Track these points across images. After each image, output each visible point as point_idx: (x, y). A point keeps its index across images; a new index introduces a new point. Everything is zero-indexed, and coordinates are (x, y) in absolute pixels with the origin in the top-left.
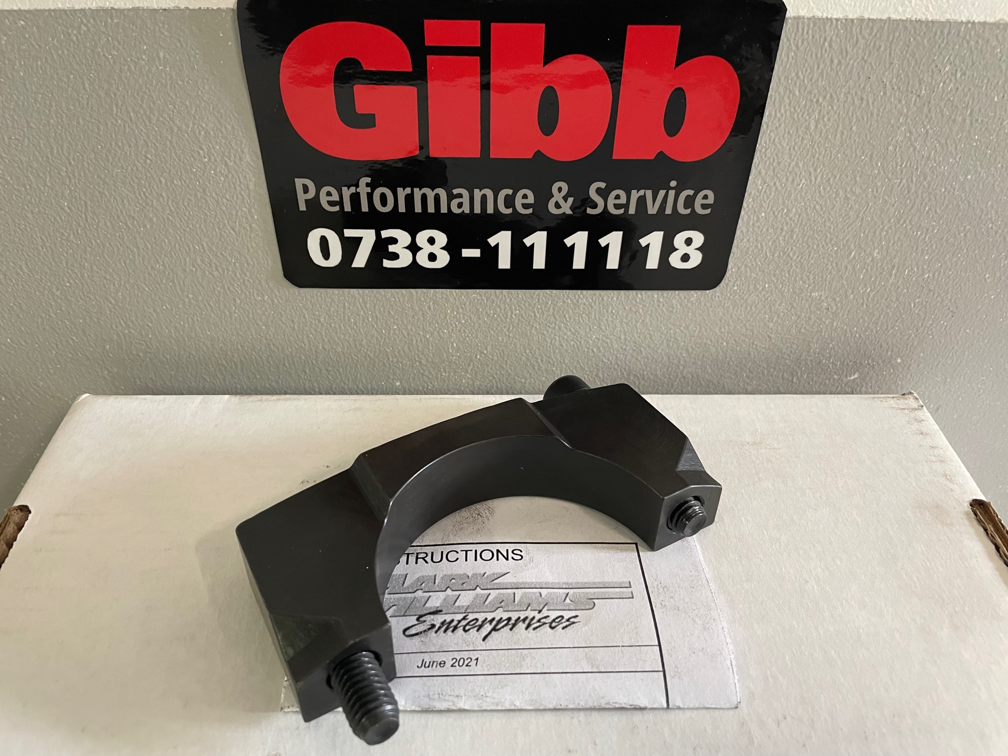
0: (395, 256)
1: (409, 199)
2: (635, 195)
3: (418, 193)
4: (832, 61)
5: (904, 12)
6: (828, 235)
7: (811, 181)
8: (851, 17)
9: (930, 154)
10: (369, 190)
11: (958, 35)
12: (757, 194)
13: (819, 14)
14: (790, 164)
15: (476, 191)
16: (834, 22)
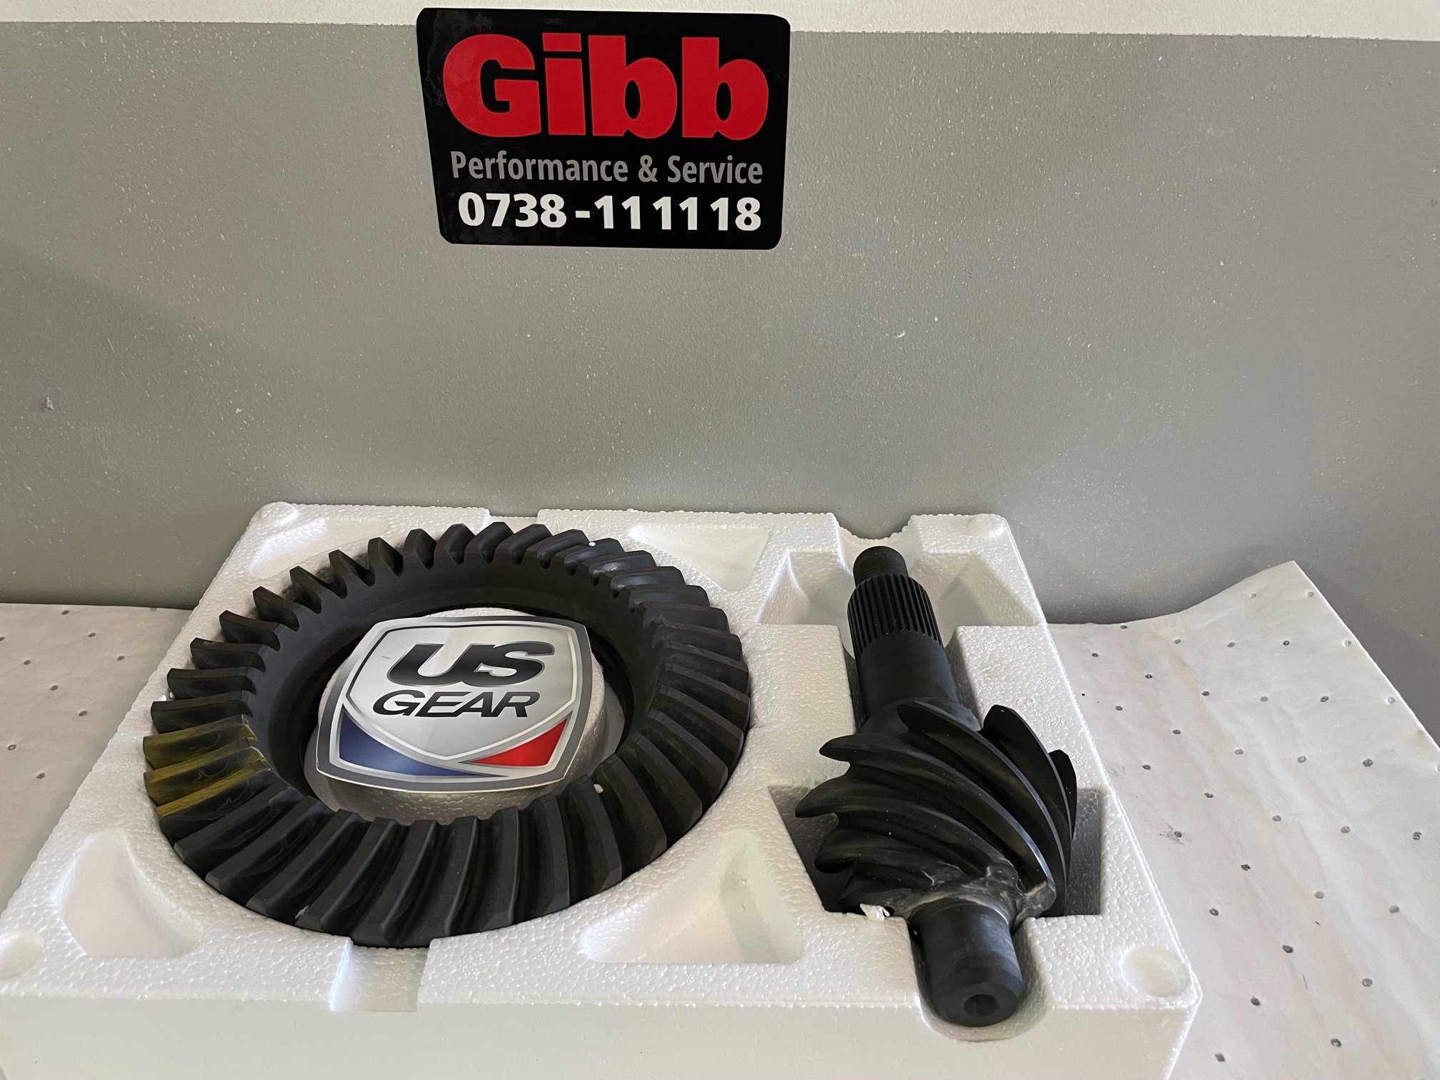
0: (524, 217)
1: (535, 168)
2: (703, 166)
3: (541, 163)
4: (830, 64)
5: (874, 27)
6: (855, 203)
7: (832, 157)
8: (836, 31)
9: (917, 135)
10: (505, 161)
11: (917, 43)
12: (794, 167)
13: (814, 30)
14: (814, 142)
15: (584, 162)
16: (826, 35)
